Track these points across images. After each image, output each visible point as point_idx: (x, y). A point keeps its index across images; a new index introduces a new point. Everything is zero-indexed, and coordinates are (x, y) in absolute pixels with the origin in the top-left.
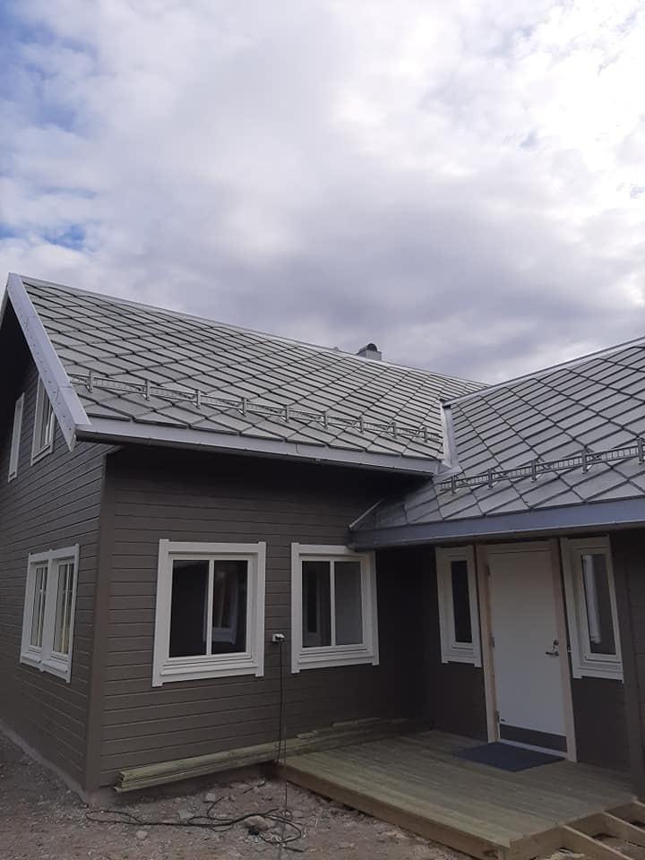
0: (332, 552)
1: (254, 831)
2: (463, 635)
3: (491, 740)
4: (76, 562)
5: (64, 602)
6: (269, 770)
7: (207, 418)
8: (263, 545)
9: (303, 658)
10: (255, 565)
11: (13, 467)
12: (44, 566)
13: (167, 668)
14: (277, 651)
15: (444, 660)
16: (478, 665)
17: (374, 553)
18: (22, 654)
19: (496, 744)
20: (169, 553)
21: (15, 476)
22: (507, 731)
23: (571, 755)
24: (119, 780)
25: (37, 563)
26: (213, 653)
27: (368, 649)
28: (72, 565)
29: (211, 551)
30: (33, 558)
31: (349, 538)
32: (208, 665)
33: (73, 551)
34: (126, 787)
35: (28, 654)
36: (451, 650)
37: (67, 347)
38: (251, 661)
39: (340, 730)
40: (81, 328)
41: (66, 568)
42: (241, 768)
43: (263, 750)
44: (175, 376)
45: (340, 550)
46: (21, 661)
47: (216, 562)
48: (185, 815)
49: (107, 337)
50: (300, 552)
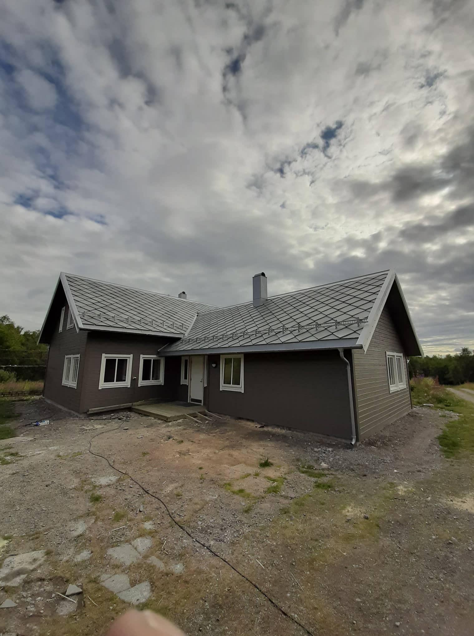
0: (152, 357)
1: (119, 419)
2: (186, 378)
3: (188, 402)
4: (79, 358)
5: (75, 370)
6: (130, 409)
7: (117, 323)
8: (132, 355)
9: (141, 383)
10: (129, 361)
11: (61, 329)
12: (70, 359)
13: (103, 385)
14: (134, 381)
15: (181, 384)
16: (187, 385)
17: (164, 358)
18: (63, 383)
19: (189, 403)
20: (104, 357)
21: (61, 331)
22: (193, 400)
23: (202, 404)
24: (88, 411)
25: (75, 358)
26: (116, 381)
27: (161, 381)
28: (78, 360)
29: (117, 357)
30: (66, 357)
31: (158, 353)
32: (115, 384)
33: (79, 356)
34: (90, 412)
35: (64, 382)
36: (183, 382)
37: (78, 301)
38: (127, 383)
39: (151, 400)
40: (83, 294)
41: (76, 360)
42: (122, 409)
43: (129, 405)
44: (110, 309)
45: (155, 356)
46: (62, 385)
47: (118, 359)
48: (104, 418)
49: (91, 296)
50: (142, 357)
